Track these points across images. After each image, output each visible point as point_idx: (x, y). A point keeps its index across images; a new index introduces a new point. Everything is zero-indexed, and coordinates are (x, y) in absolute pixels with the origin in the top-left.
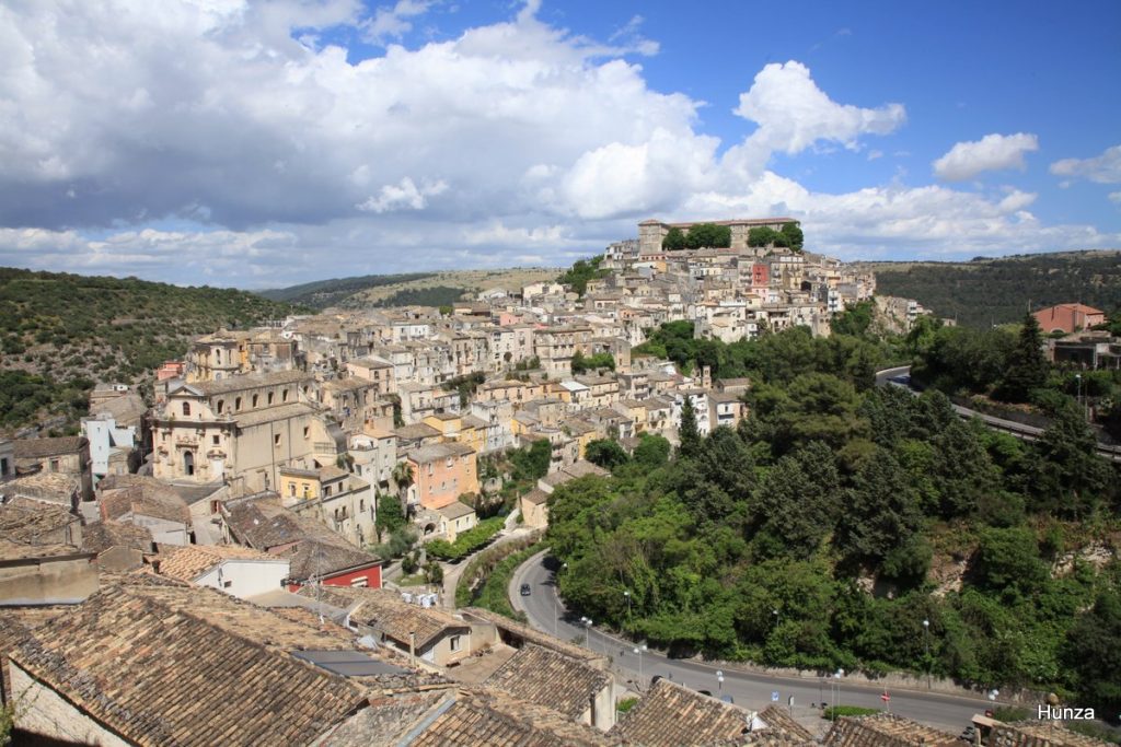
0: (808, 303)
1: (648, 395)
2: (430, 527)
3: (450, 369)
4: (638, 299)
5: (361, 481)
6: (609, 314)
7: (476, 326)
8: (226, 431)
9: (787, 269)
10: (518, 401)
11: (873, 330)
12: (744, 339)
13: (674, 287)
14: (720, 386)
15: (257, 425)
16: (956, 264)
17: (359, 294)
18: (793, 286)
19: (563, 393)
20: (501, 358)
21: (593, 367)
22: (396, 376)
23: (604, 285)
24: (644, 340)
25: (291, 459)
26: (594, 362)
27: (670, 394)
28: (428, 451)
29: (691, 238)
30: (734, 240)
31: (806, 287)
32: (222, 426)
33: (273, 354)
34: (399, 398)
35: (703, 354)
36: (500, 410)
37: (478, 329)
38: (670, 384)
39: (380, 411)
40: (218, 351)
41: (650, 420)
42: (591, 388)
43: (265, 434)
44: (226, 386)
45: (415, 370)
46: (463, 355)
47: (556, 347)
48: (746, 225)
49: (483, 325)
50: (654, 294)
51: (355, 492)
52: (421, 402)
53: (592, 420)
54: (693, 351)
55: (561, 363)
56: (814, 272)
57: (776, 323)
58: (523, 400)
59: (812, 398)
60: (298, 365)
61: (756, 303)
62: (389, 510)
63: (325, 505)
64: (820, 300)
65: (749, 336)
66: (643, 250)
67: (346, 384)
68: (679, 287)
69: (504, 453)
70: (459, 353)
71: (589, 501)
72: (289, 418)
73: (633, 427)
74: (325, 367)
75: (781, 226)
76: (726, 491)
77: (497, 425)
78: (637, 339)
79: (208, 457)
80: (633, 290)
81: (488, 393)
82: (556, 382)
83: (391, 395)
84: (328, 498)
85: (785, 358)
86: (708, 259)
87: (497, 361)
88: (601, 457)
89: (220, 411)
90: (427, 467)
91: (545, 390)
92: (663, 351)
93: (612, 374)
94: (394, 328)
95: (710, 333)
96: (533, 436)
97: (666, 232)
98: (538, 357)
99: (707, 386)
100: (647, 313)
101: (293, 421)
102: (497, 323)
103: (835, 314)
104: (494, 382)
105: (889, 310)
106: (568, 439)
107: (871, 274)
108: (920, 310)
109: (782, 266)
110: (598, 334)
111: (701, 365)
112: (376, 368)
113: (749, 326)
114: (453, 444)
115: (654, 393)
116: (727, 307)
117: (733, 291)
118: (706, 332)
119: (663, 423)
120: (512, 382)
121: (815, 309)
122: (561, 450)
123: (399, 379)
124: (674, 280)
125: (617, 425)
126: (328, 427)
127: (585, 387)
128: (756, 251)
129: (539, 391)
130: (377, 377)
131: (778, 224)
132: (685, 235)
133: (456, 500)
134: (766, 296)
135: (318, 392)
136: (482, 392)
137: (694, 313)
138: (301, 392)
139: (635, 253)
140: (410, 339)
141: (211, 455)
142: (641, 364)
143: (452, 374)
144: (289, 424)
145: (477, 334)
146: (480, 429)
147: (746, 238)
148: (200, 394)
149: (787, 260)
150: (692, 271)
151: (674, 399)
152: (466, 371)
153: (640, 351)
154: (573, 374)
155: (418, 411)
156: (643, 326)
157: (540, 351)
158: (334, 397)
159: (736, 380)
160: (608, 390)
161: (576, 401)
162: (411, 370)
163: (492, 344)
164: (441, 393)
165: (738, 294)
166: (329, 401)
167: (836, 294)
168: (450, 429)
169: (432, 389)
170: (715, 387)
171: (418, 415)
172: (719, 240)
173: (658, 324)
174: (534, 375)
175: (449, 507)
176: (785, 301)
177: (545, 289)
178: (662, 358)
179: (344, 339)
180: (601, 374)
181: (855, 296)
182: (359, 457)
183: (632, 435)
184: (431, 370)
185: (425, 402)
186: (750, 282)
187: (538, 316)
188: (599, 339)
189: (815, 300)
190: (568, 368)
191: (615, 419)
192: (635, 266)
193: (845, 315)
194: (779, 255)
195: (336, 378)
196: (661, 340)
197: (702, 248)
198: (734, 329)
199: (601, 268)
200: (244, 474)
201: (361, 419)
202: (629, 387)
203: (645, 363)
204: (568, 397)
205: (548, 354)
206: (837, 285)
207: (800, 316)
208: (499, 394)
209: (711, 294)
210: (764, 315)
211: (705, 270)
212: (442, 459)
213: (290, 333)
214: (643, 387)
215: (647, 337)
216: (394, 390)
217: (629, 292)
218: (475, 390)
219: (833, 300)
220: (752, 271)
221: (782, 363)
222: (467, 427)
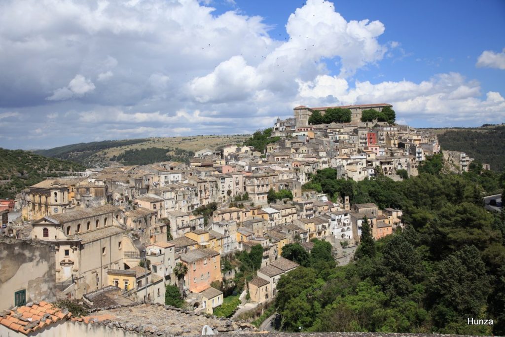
0: (404, 156)
1: (313, 215)
2: (196, 305)
3: (196, 201)
4: (301, 155)
5: (157, 277)
6: (286, 165)
7: (208, 174)
8: (74, 247)
9: (387, 135)
10: (238, 221)
11: (444, 172)
12: (366, 178)
13: (321, 147)
14: (356, 209)
15: (93, 242)
16: (473, 129)
17: (100, 153)
18: (393, 146)
19: (264, 215)
20: (225, 194)
21: (280, 198)
22: (166, 207)
23: (278, 147)
24: (307, 181)
25: (111, 264)
26: (281, 195)
27: (327, 214)
28: (192, 254)
29: (326, 117)
30: (353, 118)
31: (401, 146)
32: (71, 244)
33: (93, 195)
34: (169, 221)
35: (344, 188)
36: (230, 227)
37: (211, 176)
38: (326, 208)
39: (159, 230)
40: (56, 194)
41: (317, 231)
42: (280, 211)
43: (97, 247)
44: (71, 216)
45: (176, 202)
46: (203, 193)
47: (258, 186)
48: (359, 108)
49: (212, 173)
50: (310, 151)
51: (155, 284)
52: (183, 223)
53: (283, 231)
54: (338, 187)
55: (262, 196)
56: (405, 136)
57: (386, 168)
58: (241, 220)
59: (459, 217)
60: (108, 201)
61: (373, 156)
62: (173, 294)
63: (138, 293)
64: (410, 154)
65: (370, 177)
66: (298, 125)
67: (138, 213)
68: (324, 147)
69: (234, 255)
70: (201, 191)
71: (307, 285)
72: (110, 236)
73: (308, 235)
74: (122, 202)
75: (381, 109)
76: (407, 278)
77: (229, 237)
78: (303, 180)
79: (61, 264)
80: (297, 150)
81: (220, 216)
82: (259, 208)
83: (164, 219)
84: (140, 288)
85: (426, 192)
86: (338, 130)
87: (223, 195)
88: (292, 255)
89: (68, 233)
90: (193, 265)
91: (254, 214)
92: (320, 188)
93: (292, 202)
94: (161, 176)
95: (346, 175)
96: (251, 243)
97: (311, 113)
98: (247, 193)
99: (347, 209)
100: (308, 164)
101: (113, 238)
102: (220, 172)
103: (420, 162)
104: (223, 209)
105: (450, 159)
106: (271, 244)
107: (436, 137)
108: (468, 158)
109: (385, 133)
110: (280, 177)
111: (343, 196)
112: (154, 202)
113: (370, 171)
114: (205, 249)
115: (317, 214)
116: (355, 159)
117: (356, 149)
118: (344, 175)
119: (325, 232)
120: (234, 209)
121: (408, 159)
122: (268, 251)
123: (167, 209)
124: (321, 143)
125: (299, 234)
126: (134, 241)
127: (277, 211)
128: (367, 124)
129: (250, 214)
130: (155, 208)
131: (379, 107)
132: (322, 115)
133: (209, 286)
134: (378, 153)
135: (124, 218)
136: (217, 215)
137: (335, 163)
138: (115, 220)
139: (294, 126)
140: (170, 183)
141: (63, 263)
142: (307, 196)
143: (198, 204)
144: (110, 239)
145: (210, 179)
146: (219, 240)
147: (360, 116)
148: (56, 222)
149: (387, 129)
150: (330, 137)
151: (330, 217)
152: (205, 202)
153: (306, 188)
154: (269, 203)
155: (181, 229)
156: (306, 172)
157: (248, 189)
158: (134, 221)
159: (365, 205)
160: (290, 213)
161: (272, 220)
162: (174, 203)
163: (220, 185)
164: (194, 217)
165: (359, 151)
166: (130, 224)
167: (421, 150)
168: (203, 240)
169: (188, 214)
170: (353, 210)
171: (181, 231)
172: (344, 118)
173: (315, 171)
174: (246, 204)
175: (207, 291)
176: (389, 155)
177: (238, 150)
178: (319, 192)
179: (132, 183)
180: (285, 202)
181: (432, 151)
182: (153, 260)
183: (308, 240)
184: (186, 202)
185: (185, 223)
186: (366, 143)
187: (243, 167)
188: (282, 181)
189: (407, 154)
190: (266, 199)
191: (298, 231)
192: (294, 135)
193: (426, 163)
194: (383, 126)
195: (132, 209)
196: (318, 181)
197: (333, 123)
198: (360, 173)
199: (272, 136)
200: (84, 275)
201: (148, 236)
202: (302, 210)
203: (310, 195)
204: (267, 217)
205: (254, 190)
206: (420, 144)
207: (400, 164)
208: (227, 216)
209: (344, 151)
210: (378, 163)
211: (338, 136)
212: (201, 260)
213: (93, 180)
214: (310, 210)
215: (309, 178)
216: (165, 215)
217: (294, 151)
218: (212, 214)
219: (419, 153)
220: (367, 136)
221: (424, 195)
222: (212, 238)
